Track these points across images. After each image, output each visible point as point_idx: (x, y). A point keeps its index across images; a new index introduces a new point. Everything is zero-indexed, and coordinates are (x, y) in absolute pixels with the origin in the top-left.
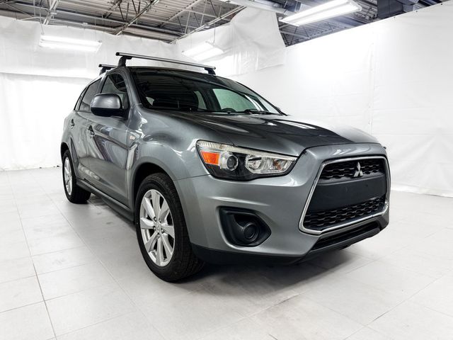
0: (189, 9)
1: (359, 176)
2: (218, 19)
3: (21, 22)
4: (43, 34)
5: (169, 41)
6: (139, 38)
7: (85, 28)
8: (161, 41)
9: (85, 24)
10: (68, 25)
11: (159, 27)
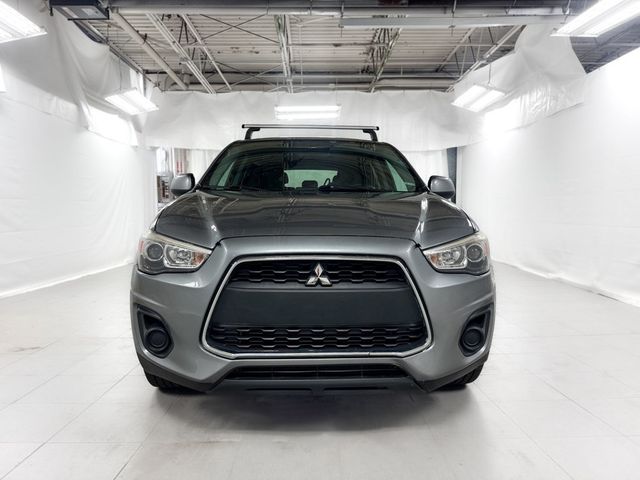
0: (465, 43)
1: (319, 282)
2: (494, 50)
3: (267, 94)
4: (277, 106)
5: (444, 89)
6: (402, 91)
7: (334, 89)
8: (433, 91)
9: (332, 86)
10: (315, 89)
11: (437, 71)
